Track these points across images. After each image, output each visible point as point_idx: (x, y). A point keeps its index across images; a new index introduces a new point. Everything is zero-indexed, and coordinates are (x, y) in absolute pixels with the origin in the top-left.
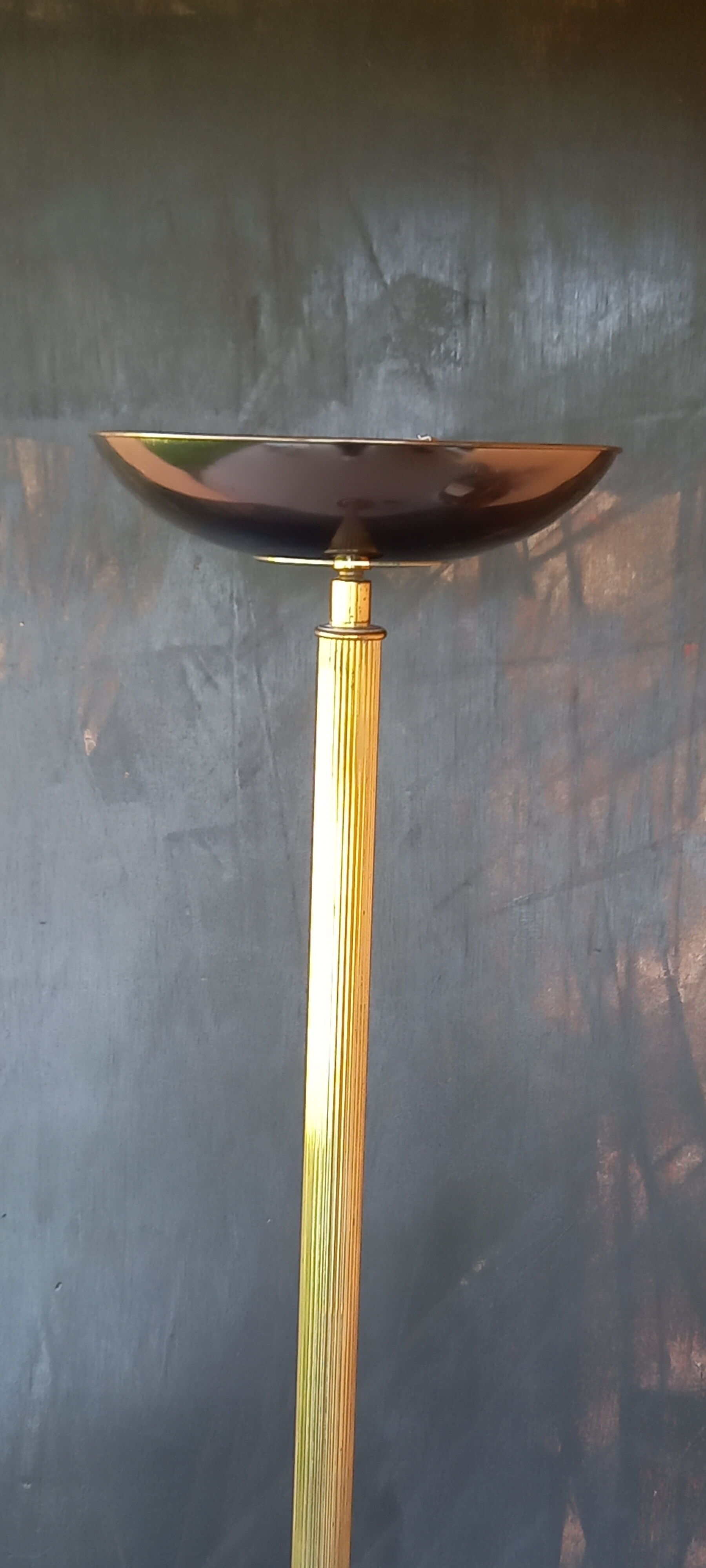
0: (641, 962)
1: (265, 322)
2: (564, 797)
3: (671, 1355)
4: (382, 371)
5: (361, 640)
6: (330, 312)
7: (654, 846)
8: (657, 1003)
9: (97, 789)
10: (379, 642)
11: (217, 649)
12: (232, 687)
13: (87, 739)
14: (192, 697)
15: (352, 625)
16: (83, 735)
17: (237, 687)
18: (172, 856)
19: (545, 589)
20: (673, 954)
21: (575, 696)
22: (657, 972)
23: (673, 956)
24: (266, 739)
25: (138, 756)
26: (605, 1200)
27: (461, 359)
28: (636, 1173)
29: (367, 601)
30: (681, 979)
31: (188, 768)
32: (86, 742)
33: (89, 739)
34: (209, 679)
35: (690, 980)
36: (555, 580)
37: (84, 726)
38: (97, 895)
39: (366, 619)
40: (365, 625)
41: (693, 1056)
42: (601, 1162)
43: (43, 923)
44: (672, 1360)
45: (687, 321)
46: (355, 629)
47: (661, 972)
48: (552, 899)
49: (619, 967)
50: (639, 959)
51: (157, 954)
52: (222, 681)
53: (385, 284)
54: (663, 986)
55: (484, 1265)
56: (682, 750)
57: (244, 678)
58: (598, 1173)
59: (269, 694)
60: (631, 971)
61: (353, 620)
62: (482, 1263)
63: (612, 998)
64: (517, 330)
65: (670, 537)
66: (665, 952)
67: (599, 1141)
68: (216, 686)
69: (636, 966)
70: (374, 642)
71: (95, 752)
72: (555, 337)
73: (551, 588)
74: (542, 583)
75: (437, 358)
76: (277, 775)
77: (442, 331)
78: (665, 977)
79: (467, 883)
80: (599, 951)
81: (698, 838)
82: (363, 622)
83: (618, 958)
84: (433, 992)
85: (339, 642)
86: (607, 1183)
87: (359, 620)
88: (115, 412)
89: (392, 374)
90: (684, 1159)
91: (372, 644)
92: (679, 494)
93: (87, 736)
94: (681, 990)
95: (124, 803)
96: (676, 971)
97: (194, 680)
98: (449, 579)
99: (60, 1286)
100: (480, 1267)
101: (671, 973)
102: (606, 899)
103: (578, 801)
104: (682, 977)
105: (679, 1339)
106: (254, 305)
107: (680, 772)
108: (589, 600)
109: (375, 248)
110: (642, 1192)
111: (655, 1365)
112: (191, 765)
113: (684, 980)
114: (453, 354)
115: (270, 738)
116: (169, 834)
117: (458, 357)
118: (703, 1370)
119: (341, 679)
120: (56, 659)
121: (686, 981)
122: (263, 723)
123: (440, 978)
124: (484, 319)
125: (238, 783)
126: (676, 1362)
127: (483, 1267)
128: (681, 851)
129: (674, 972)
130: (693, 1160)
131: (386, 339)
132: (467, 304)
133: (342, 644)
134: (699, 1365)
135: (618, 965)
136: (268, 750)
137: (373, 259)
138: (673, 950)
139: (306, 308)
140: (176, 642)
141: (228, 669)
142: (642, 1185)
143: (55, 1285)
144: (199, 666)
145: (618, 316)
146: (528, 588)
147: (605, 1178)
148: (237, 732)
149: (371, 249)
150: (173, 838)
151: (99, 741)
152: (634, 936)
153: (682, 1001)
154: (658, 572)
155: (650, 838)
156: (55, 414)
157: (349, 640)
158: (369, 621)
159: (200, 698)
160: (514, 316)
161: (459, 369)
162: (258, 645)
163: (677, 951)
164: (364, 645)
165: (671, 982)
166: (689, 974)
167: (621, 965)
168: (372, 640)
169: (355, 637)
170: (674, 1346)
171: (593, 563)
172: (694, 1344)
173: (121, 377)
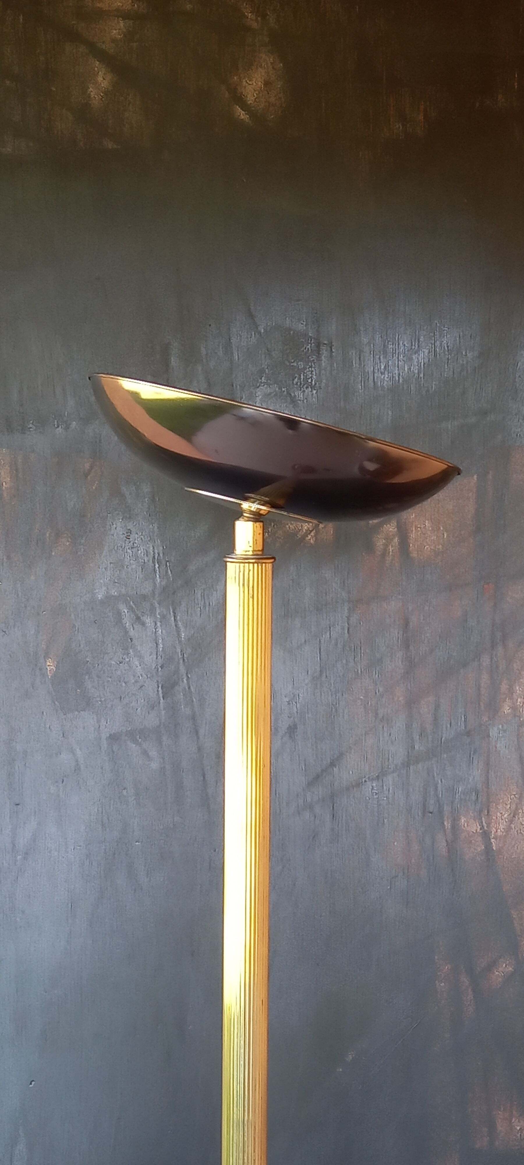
0: (463, 820)
1: (174, 361)
2: (401, 699)
3: (497, 1122)
4: (260, 393)
5: (257, 563)
6: (221, 353)
7: (468, 734)
8: (476, 851)
9: (56, 703)
10: (270, 565)
11: (144, 597)
12: (156, 624)
13: (49, 666)
14: (126, 632)
15: (251, 553)
16: (46, 661)
17: (159, 624)
18: (113, 752)
19: (382, 547)
20: (486, 813)
21: (406, 624)
22: (475, 827)
23: (485, 815)
24: (181, 661)
25: (87, 677)
26: (443, 1002)
27: (315, 384)
28: (465, 980)
29: (261, 535)
30: (493, 832)
31: (124, 684)
32: (48, 668)
33: (50, 665)
34: (138, 618)
35: (499, 833)
36: (388, 540)
37: (46, 657)
38: (57, 782)
39: (261, 548)
40: (260, 553)
41: (504, 890)
42: (439, 974)
43: (18, 805)
44: (498, 1125)
45: (476, 353)
46: (252, 555)
47: (477, 827)
48: (395, 775)
49: (446, 825)
50: (460, 819)
51: (103, 825)
52: (148, 621)
53: (260, 333)
54: (480, 839)
55: (354, 1056)
56: (486, 660)
57: (163, 617)
58: (437, 982)
59: (182, 629)
60: (455, 827)
61: (251, 549)
62: (352, 1054)
63: (442, 846)
64: (355, 364)
65: (471, 508)
66: (481, 811)
67: (436, 957)
68: (143, 624)
69: (459, 823)
70: (267, 564)
71: (55, 676)
72: (383, 367)
73: (386, 546)
74: (380, 543)
75: (299, 384)
76: (189, 688)
77: (301, 365)
78: (481, 831)
79: (332, 764)
80: (431, 813)
81: (500, 726)
82: (259, 551)
83: (445, 818)
84: (309, 847)
85: (242, 565)
86: (443, 990)
87: (255, 549)
88: (67, 428)
89: (267, 395)
90: (500, 969)
91: (266, 566)
92: (475, 477)
93: (48, 664)
94: (492, 840)
95: (76, 713)
96: (489, 825)
97: (127, 621)
98: (312, 541)
99: (33, 1083)
100: (350, 1057)
101: (485, 828)
102: (435, 774)
103: (411, 703)
104: (494, 830)
105: (502, 1109)
106: (166, 350)
107: (485, 678)
108: (414, 555)
109: (252, 308)
110: (470, 996)
111: (485, 1130)
112: (125, 683)
113: (495, 833)
114: (310, 381)
115: (184, 660)
116: (110, 735)
117: (313, 383)
118: (521, 1132)
119: (244, 592)
120: (26, 607)
121: (497, 833)
122: (179, 650)
123: (314, 837)
124: (331, 356)
125: (161, 695)
126: (501, 1127)
127: (353, 1058)
128: (489, 736)
129: (487, 827)
130: (507, 970)
131: (261, 372)
132: (318, 345)
133: (244, 566)
134: (518, 1128)
135: (446, 823)
136: (182, 669)
137: (251, 315)
138: (486, 811)
139: (203, 351)
140: (114, 592)
141: (153, 610)
142: (470, 990)
143: (30, 1083)
144: (131, 609)
145: (427, 351)
146: (370, 547)
147: (442, 985)
148: (159, 657)
149: (249, 309)
150: (114, 738)
151: (57, 667)
152: (457, 800)
153: (494, 848)
154: (463, 532)
155: (465, 727)
156: (24, 430)
157: (249, 563)
158: (263, 550)
159: (132, 633)
160: (353, 354)
161: (314, 392)
162: (174, 593)
163: (488, 812)
164: (260, 567)
165: (486, 835)
166: (499, 828)
167: (448, 823)
168: (265, 563)
169: (253, 561)
170: (499, 1114)
171: (416, 528)
172: (514, 1112)
173: (71, 403)
